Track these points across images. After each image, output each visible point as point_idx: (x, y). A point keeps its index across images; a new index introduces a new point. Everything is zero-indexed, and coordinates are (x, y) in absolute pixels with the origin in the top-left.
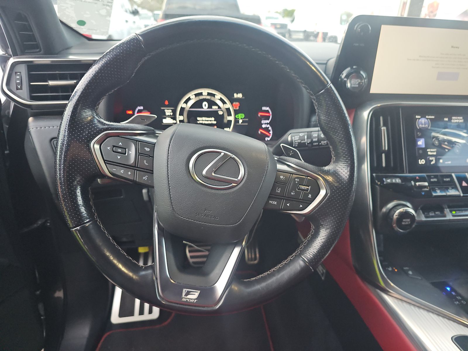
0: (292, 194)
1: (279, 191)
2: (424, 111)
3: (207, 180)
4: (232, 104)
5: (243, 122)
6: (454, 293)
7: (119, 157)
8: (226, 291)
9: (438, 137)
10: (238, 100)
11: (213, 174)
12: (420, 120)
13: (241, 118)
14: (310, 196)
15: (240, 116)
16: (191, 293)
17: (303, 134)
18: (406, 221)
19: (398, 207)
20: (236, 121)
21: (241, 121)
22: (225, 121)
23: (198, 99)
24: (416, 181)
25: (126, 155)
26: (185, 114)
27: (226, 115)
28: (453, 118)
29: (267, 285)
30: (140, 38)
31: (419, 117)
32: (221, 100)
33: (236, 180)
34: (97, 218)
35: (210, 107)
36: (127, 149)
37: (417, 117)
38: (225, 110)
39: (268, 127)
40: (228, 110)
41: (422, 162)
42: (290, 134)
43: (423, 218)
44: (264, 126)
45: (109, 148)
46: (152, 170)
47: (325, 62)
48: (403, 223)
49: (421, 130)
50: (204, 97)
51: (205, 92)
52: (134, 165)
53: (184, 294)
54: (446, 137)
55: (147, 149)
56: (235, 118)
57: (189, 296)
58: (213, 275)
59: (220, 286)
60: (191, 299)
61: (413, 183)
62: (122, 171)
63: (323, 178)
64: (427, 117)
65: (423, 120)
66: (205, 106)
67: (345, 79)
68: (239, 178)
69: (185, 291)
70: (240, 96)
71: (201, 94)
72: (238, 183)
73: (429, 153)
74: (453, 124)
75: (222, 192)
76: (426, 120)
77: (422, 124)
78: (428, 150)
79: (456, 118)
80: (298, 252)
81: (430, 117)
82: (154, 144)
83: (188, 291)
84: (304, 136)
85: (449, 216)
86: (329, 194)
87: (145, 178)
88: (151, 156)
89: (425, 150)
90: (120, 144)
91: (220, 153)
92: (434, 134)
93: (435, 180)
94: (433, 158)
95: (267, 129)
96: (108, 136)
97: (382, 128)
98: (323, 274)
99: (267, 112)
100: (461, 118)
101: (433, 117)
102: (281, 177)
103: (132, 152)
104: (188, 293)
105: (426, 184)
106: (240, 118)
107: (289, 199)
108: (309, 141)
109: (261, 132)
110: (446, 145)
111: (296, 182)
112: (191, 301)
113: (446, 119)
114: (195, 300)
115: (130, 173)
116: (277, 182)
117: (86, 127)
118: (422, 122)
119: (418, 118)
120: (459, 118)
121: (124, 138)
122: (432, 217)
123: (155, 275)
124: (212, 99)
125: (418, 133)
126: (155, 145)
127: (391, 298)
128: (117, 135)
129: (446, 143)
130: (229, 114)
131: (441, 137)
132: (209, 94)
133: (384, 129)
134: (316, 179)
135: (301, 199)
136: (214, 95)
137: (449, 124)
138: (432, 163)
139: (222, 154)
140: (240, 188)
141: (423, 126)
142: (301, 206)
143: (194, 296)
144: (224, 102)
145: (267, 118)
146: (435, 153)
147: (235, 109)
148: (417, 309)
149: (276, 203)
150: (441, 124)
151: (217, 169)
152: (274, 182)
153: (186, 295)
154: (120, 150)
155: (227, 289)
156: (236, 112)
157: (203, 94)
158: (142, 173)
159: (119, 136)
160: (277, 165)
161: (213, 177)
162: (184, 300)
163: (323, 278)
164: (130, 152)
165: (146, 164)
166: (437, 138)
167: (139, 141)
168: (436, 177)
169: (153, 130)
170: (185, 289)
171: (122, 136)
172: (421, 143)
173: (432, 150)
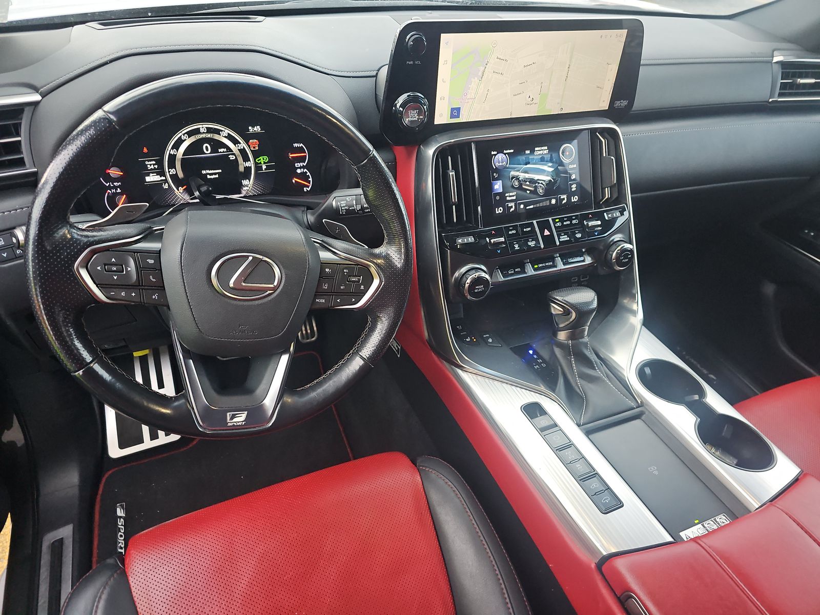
0: (342, 288)
1: (326, 287)
2: (500, 144)
3: (236, 291)
4: (247, 142)
5: (268, 168)
6: (535, 357)
7: (115, 278)
8: (277, 406)
9: (519, 175)
10: (255, 136)
11: (244, 284)
12: (496, 156)
13: (265, 163)
14: (362, 287)
15: (262, 159)
16: (237, 416)
17: (350, 198)
18: (480, 288)
19: (470, 273)
20: (258, 167)
21: (264, 167)
22: (241, 169)
23: (193, 139)
24: (492, 236)
25: (124, 273)
26: (178, 165)
27: (240, 160)
28: (536, 149)
29: (323, 390)
30: (112, 117)
31: (495, 153)
32: (229, 137)
33: (272, 286)
34: (101, 354)
35: (214, 150)
36: (124, 266)
37: (493, 153)
38: (238, 153)
39: (304, 171)
40: (243, 151)
41: (499, 211)
42: (335, 198)
43: (501, 278)
44: (299, 171)
45: (99, 268)
46: (162, 285)
47: (374, 74)
48: (476, 291)
49: (497, 170)
50: (204, 136)
51: (203, 127)
52: (138, 284)
53: (228, 418)
54: (527, 176)
55: (151, 261)
56: (256, 164)
57: (235, 420)
58: (259, 391)
59: (269, 402)
60: (239, 422)
61: (488, 239)
62: (123, 294)
63: (373, 263)
64: (505, 152)
65: (500, 156)
66: (207, 149)
67: (401, 109)
68: (275, 284)
69: (229, 415)
70: (257, 129)
71: (197, 131)
72: (275, 289)
73: (508, 198)
74: (535, 157)
75: (257, 302)
76: (504, 156)
77: (499, 163)
78: (506, 195)
79: (540, 148)
80: (355, 349)
81: (508, 151)
82: (158, 252)
83: (232, 414)
84: (352, 200)
85: (530, 271)
86: (383, 283)
87: (155, 297)
88: (158, 269)
89: (502, 195)
90: (113, 260)
91: (248, 257)
92: (513, 173)
93: (514, 232)
94: (513, 204)
95: (303, 176)
96: (94, 252)
97: (451, 174)
98: (398, 351)
99: (300, 150)
100: (546, 148)
101: (512, 151)
102: (326, 270)
103: (132, 266)
104: (233, 417)
105: (502, 239)
106: (262, 163)
107: (339, 294)
108: (359, 207)
109: (296, 181)
110: (527, 185)
111: (346, 274)
112: (238, 424)
113: (528, 152)
114: (244, 423)
115: (133, 294)
116: (322, 276)
117: (63, 247)
118: (499, 159)
119: (493, 155)
120: (543, 148)
121: (116, 251)
122: (512, 275)
123: (189, 403)
124: (216, 137)
125: (495, 174)
126: (160, 253)
127: (465, 373)
128: (107, 249)
129: (528, 183)
130: (246, 159)
131: (522, 176)
132: (209, 130)
133: (452, 173)
134: (367, 268)
135: (352, 293)
136: (218, 132)
137: (531, 157)
138: (512, 210)
139: (251, 258)
140: (278, 295)
141: (501, 164)
142: (354, 300)
143: (241, 418)
144: (236, 142)
145: (302, 159)
146: (514, 198)
147: (252, 149)
148: (491, 381)
149: (324, 301)
150: (522, 158)
151: (246, 277)
152: (320, 277)
153: (232, 418)
154: (115, 269)
155: (278, 404)
156: (256, 154)
157: (202, 130)
158: (150, 291)
159: (109, 250)
160: (319, 252)
161: (244, 288)
162: (229, 424)
163: (399, 356)
164: (129, 269)
165: (154, 280)
166: (517, 178)
167: (137, 253)
168: (515, 228)
169: (151, 228)
170: (229, 413)
171: (113, 249)
172: (498, 186)
173: (511, 194)
